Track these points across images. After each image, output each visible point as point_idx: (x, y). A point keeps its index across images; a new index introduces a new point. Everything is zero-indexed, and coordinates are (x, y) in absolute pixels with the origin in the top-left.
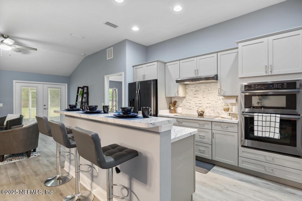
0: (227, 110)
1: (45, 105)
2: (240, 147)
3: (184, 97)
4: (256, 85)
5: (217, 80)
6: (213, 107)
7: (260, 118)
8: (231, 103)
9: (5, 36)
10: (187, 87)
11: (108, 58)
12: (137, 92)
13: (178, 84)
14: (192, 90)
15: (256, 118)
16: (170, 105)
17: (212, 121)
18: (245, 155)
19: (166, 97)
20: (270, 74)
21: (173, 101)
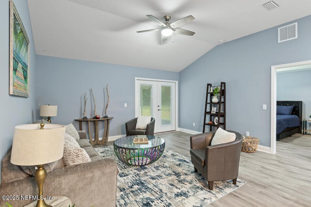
1: (158, 106)
11: (281, 40)
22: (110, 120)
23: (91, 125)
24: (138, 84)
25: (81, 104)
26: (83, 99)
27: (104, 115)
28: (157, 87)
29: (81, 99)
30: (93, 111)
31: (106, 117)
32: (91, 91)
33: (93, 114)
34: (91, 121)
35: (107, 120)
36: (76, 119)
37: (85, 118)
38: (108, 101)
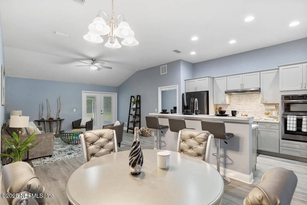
0: (268, 114)
1: (101, 111)
2: (281, 140)
3: (229, 105)
4: (293, 96)
5: (260, 92)
6: (255, 112)
7: (292, 119)
8: (270, 109)
9: (93, 59)
10: (231, 96)
11: (162, 73)
12: (191, 101)
13: (226, 94)
14: (235, 99)
15: (288, 119)
16: (217, 111)
17: (257, 122)
18: (285, 145)
19: (214, 105)
20: (304, 89)
21: (218, 108)
22: (62, 121)
23: (47, 124)
24: (85, 95)
25: (40, 109)
26: (41, 107)
27: (58, 117)
28: (100, 97)
29: (39, 107)
30: (48, 114)
31: (59, 118)
32: (47, 101)
33: (49, 116)
34: (47, 121)
35: (60, 121)
36: (36, 120)
37: (43, 119)
38: (60, 107)
